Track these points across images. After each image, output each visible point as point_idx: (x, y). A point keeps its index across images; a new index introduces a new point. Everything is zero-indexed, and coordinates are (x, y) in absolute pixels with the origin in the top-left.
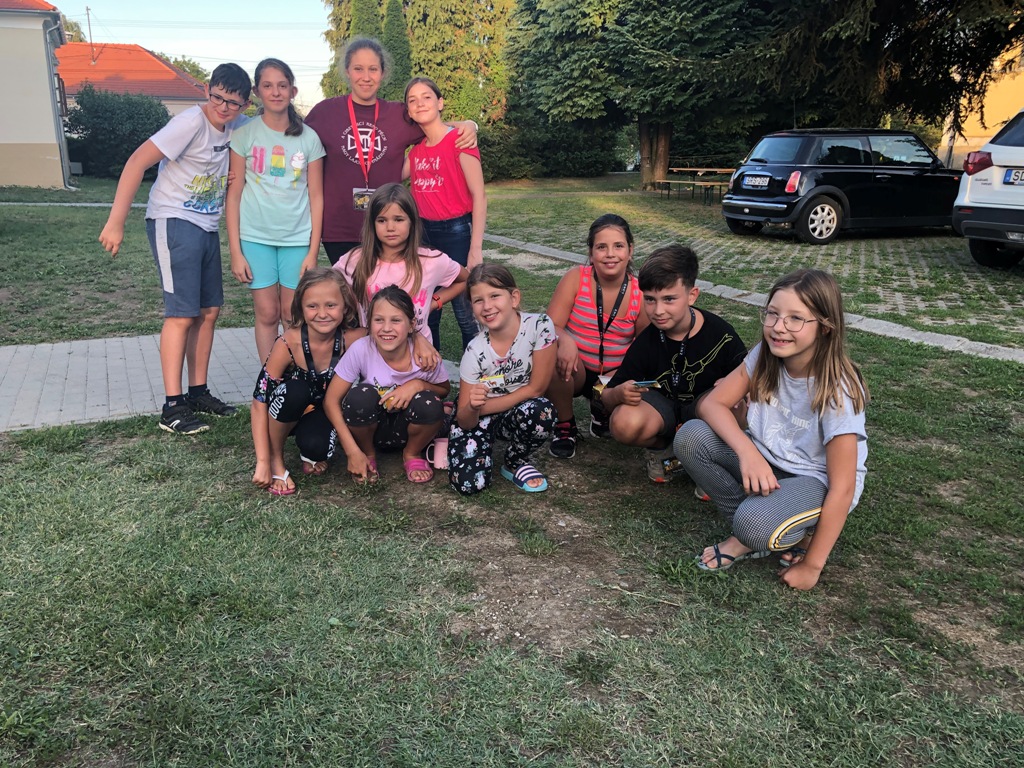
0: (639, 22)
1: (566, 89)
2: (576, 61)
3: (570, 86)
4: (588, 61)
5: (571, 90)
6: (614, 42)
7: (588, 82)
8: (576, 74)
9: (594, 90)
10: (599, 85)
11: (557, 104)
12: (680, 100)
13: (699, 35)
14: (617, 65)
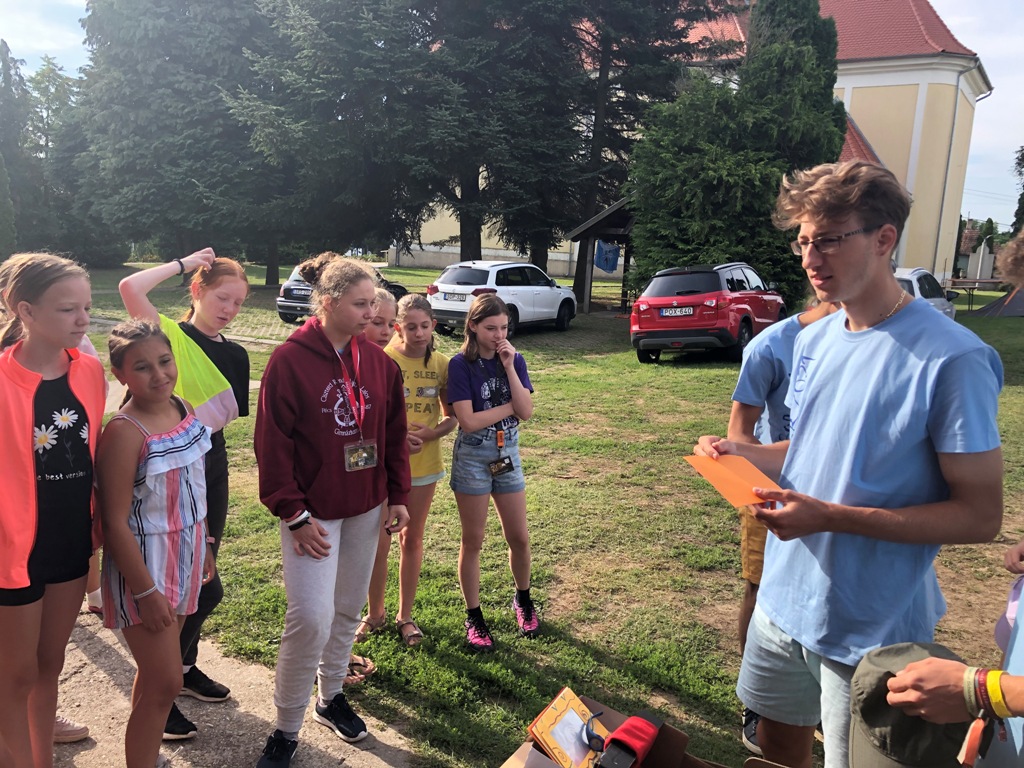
0: (191, 166)
1: (127, 210)
2: (137, 191)
3: (133, 207)
4: (149, 189)
5: (134, 210)
6: (169, 178)
7: (149, 206)
8: (138, 199)
9: (154, 212)
10: (157, 208)
11: (119, 220)
12: (225, 223)
13: (237, 180)
14: (170, 194)
